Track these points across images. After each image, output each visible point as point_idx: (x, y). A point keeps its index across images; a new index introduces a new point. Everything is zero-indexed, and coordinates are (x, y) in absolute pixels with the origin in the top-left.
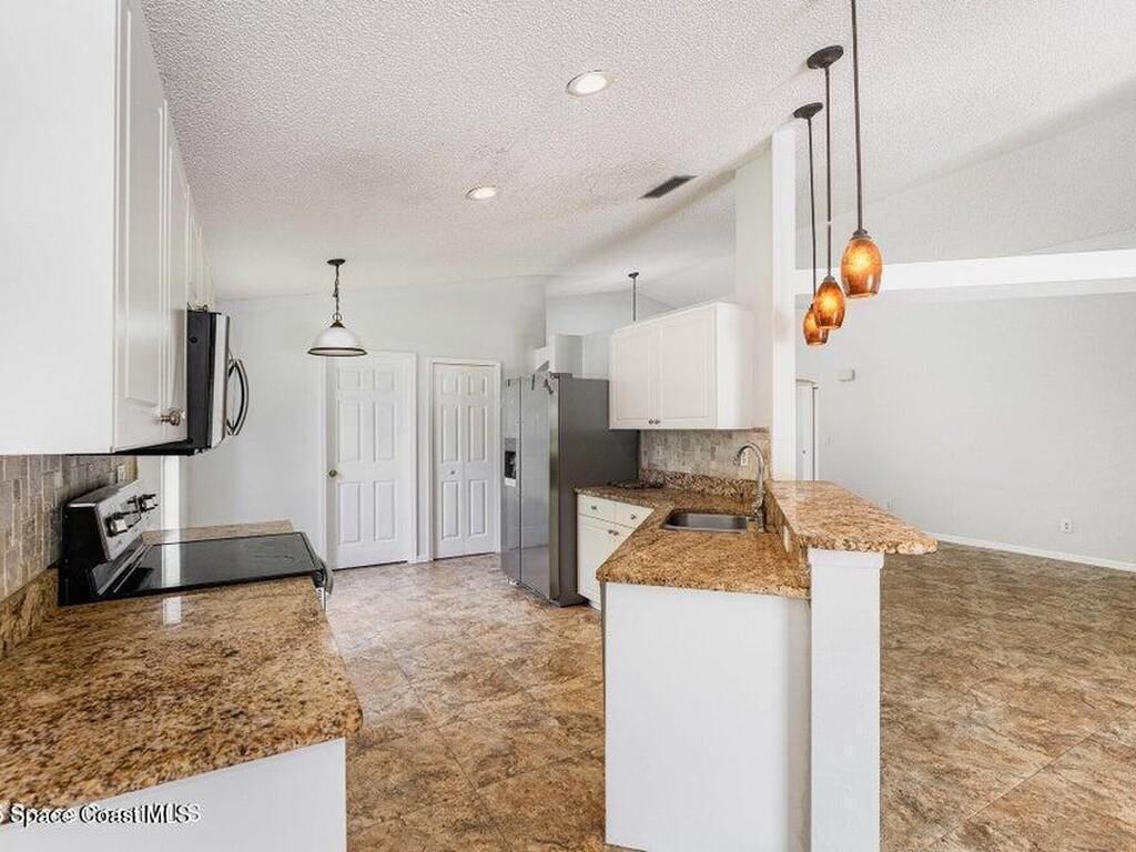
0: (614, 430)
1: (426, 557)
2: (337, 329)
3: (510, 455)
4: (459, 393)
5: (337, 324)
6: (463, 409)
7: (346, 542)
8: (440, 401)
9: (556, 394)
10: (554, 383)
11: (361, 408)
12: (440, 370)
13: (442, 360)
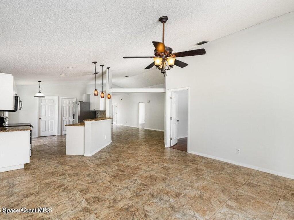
0: (91, 111)
1: (60, 134)
2: (40, 93)
3: (74, 115)
4: (68, 104)
5: (40, 92)
6: (68, 107)
7: (42, 131)
8: (63, 105)
9: (80, 105)
10: (79, 103)
11: (46, 107)
12: (63, 99)
13: (64, 98)
